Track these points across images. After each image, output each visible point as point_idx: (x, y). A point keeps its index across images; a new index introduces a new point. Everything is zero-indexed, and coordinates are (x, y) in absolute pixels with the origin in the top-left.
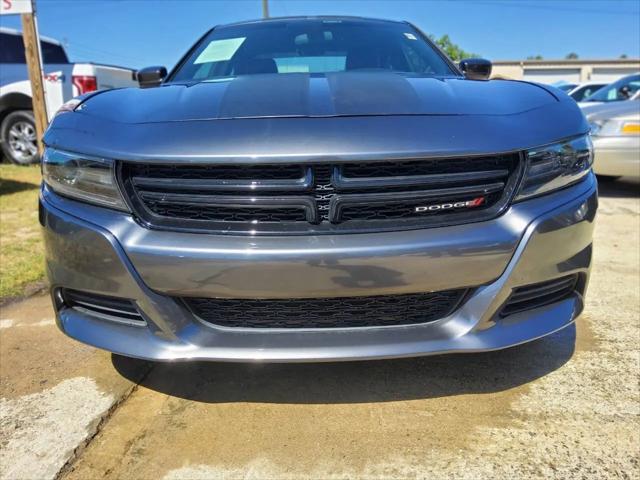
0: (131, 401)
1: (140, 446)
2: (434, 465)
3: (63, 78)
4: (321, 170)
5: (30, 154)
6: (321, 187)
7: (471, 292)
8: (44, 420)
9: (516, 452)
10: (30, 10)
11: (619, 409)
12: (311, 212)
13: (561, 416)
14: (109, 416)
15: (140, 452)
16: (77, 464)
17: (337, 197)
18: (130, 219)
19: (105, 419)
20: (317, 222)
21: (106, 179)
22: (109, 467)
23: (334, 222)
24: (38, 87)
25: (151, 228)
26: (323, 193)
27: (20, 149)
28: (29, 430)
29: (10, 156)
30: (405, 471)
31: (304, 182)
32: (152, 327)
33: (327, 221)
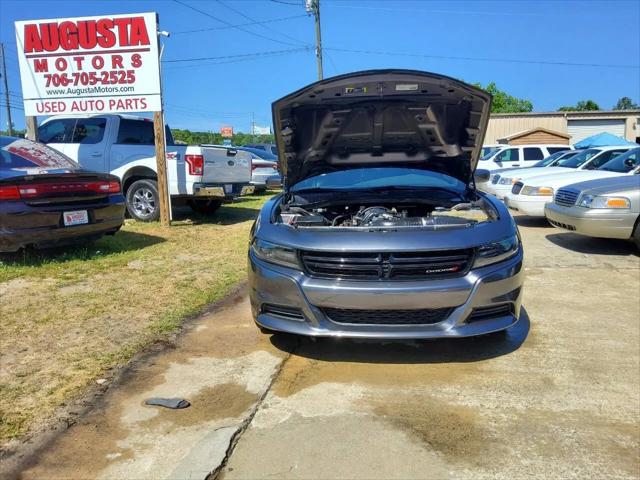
0: (291, 360)
3: (178, 156)
4: (385, 255)
5: (148, 212)
6: (385, 261)
7: (454, 308)
10: (158, 108)
12: (380, 272)
14: (283, 365)
16: (277, 379)
17: (392, 266)
18: (302, 273)
20: (383, 276)
22: (292, 381)
23: (390, 277)
24: (162, 164)
25: (312, 278)
26: (385, 264)
27: (140, 209)
29: (133, 214)
31: (377, 260)
32: (308, 320)
33: (387, 276)
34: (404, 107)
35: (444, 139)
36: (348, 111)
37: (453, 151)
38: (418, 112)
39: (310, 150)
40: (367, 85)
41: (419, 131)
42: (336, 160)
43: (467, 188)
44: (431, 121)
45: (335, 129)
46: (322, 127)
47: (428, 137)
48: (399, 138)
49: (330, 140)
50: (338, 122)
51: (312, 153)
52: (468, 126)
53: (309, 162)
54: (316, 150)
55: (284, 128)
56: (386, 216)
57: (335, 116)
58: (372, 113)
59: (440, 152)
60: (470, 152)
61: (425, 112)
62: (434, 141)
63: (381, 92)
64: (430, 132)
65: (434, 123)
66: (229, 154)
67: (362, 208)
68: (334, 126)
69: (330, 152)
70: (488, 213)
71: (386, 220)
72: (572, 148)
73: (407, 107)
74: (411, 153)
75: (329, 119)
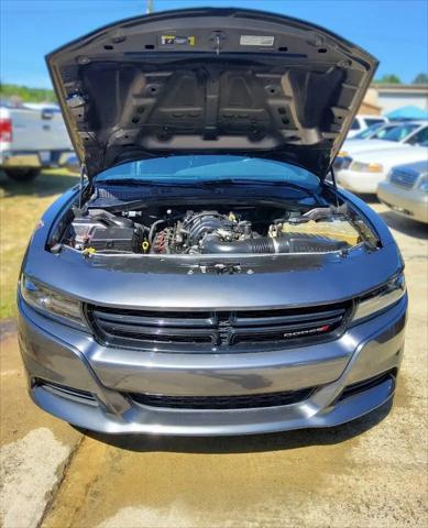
0: (82, 449)
1: (95, 489)
2: (292, 504)
6: (222, 324)
8: (23, 467)
9: (345, 494)
11: (416, 459)
12: (214, 338)
13: (377, 465)
14: (69, 463)
15: (96, 494)
16: (55, 503)
17: (233, 331)
18: (91, 339)
19: (67, 465)
20: (218, 345)
21: (76, 310)
22: (77, 506)
23: (230, 345)
25: (108, 346)
26: (223, 327)
28: (16, 475)
30: (273, 509)
33: (225, 343)
34: (250, 72)
35: (300, 121)
36: (169, 74)
37: (312, 137)
38: (269, 81)
39: (115, 129)
40: (195, 32)
41: (268, 109)
42: (153, 143)
43: (322, 184)
44: (286, 95)
45: (150, 101)
46: (130, 96)
47: (279, 117)
48: (240, 117)
49: (143, 117)
50: (153, 90)
51: (118, 133)
52: (335, 105)
53: (115, 146)
54: (124, 128)
55: (70, 96)
56: (223, 233)
57: (149, 80)
58: (203, 79)
59: (293, 138)
60: (332, 140)
61: (278, 81)
62: (287, 122)
63: (216, 47)
64: (282, 111)
65: (289, 98)
66: (44, 118)
67: (189, 213)
68: (148, 95)
69: (145, 132)
70: (357, 227)
71: (223, 240)
72: (386, 120)
73: (254, 73)
74: (255, 138)
75: (139, 85)
